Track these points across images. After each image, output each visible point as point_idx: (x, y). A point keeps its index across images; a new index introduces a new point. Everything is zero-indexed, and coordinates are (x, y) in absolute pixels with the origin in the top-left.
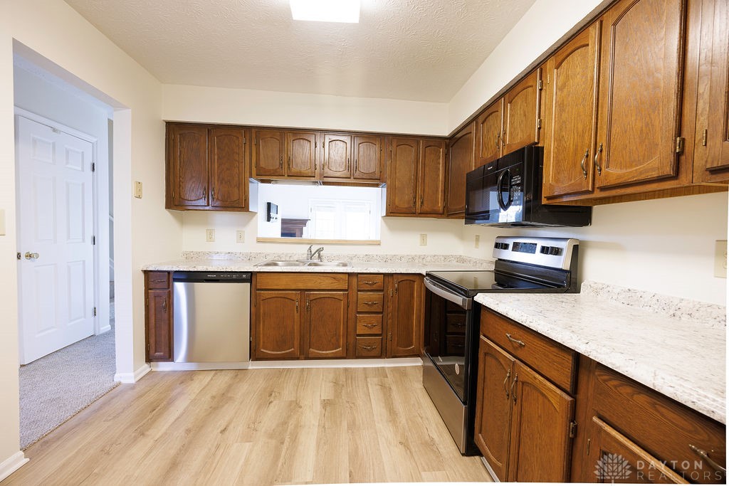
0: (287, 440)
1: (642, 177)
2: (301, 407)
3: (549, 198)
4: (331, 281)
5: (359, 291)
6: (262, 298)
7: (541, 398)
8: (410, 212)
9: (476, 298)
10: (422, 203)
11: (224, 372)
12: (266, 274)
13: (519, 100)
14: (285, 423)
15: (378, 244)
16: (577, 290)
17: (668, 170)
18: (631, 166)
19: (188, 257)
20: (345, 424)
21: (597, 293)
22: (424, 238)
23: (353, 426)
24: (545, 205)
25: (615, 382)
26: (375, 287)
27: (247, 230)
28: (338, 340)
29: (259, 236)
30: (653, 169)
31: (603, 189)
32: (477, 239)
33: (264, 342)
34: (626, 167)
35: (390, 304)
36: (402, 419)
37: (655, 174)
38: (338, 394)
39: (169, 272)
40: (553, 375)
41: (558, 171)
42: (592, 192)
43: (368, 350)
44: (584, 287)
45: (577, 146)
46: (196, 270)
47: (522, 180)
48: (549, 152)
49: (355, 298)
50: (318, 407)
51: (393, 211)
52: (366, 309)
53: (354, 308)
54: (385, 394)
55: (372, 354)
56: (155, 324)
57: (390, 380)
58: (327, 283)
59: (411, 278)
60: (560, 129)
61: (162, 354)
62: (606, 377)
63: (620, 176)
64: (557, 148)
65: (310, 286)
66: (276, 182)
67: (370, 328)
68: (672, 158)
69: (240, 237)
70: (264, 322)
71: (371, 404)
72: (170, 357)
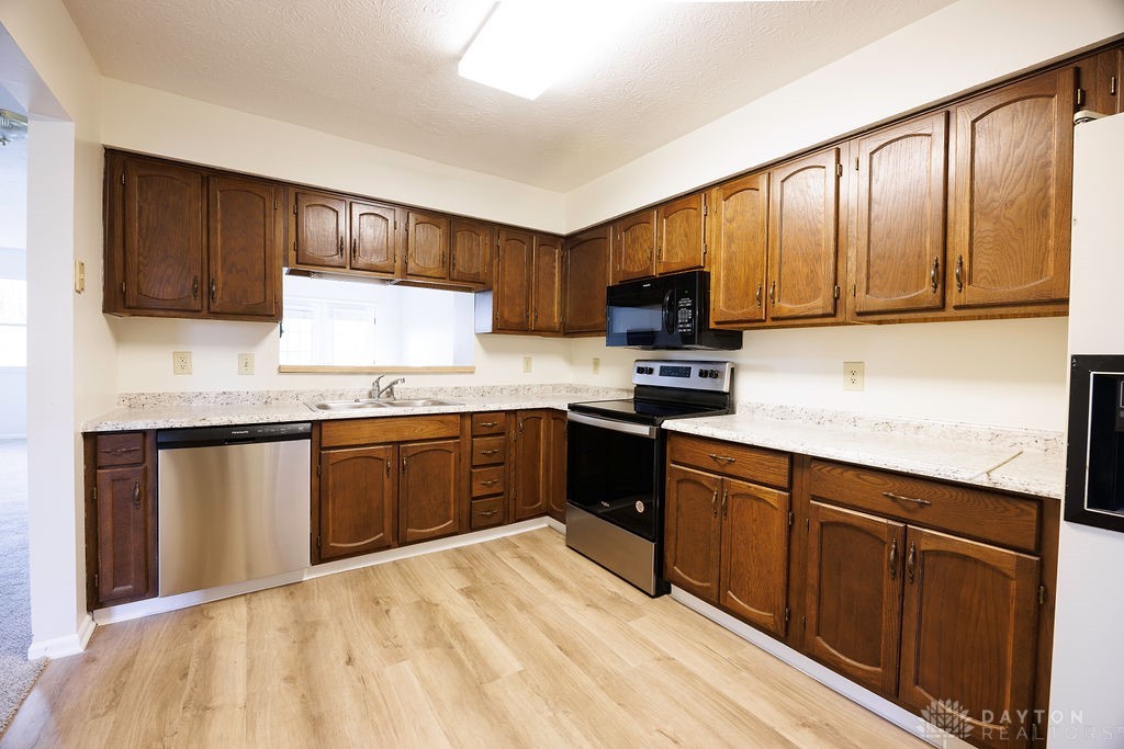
0: (454, 643)
1: (810, 313)
2: (437, 605)
3: (717, 323)
4: (437, 426)
5: (473, 437)
6: (331, 461)
7: (755, 503)
8: (522, 329)
9: (663, 426)
10: (536, 317)
11: (261, 594)
12: (337, 423)
13: (678, 218)
14: (432, 627)
15: (471, 371)
16: (732, 412)
17: (830, 310)
18: (800, 303)
19: (133, 403)
20: (510, 606)
21: (753, 412)
22: (528, 362)
23: (521, 606)
24: (713, 330)
25: (839, 470)
26: (495, 430)
27: (260, 354)
28: (447, 510)
29: (281, 364)
30: (818, 308)
31: (774, 319)
32: (596, 363)
33: (334, 531)
34: (796, 304)
35: (512, 451)
36: (571, 584)
37: (820, 312)
38: (474, 579)
39: (144, 432)
40: (771, 478)
41: (728, 299)
42: (765, 321)
43: (488, 517)
44: (738, 408)
45: (748, 278)
46: (208, 424)
47: (694, 303)
48: (718, 279)
49: (468, 448)
50: (462, 599)
51: (501, 326)
52: (485, 460)
53: (468, 461)
54: (531, 565)
55: (492, 521)
56: (114, 534)
57: (524, 548)
58: (429, 430)
59: (537, 414)
60: (730, 259)
61: (130, 587)
62: (829, 468)
63: (791, 310)
64: (728, 276)
65: (407, 435)
66: (320, 275)
67: (489, 486)
68: (832, 301)
69: (246, 366)
70: (334, 500)
71: (524, 581)
72: (149, 588)
